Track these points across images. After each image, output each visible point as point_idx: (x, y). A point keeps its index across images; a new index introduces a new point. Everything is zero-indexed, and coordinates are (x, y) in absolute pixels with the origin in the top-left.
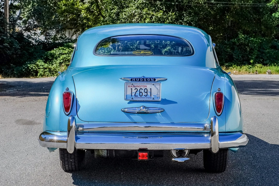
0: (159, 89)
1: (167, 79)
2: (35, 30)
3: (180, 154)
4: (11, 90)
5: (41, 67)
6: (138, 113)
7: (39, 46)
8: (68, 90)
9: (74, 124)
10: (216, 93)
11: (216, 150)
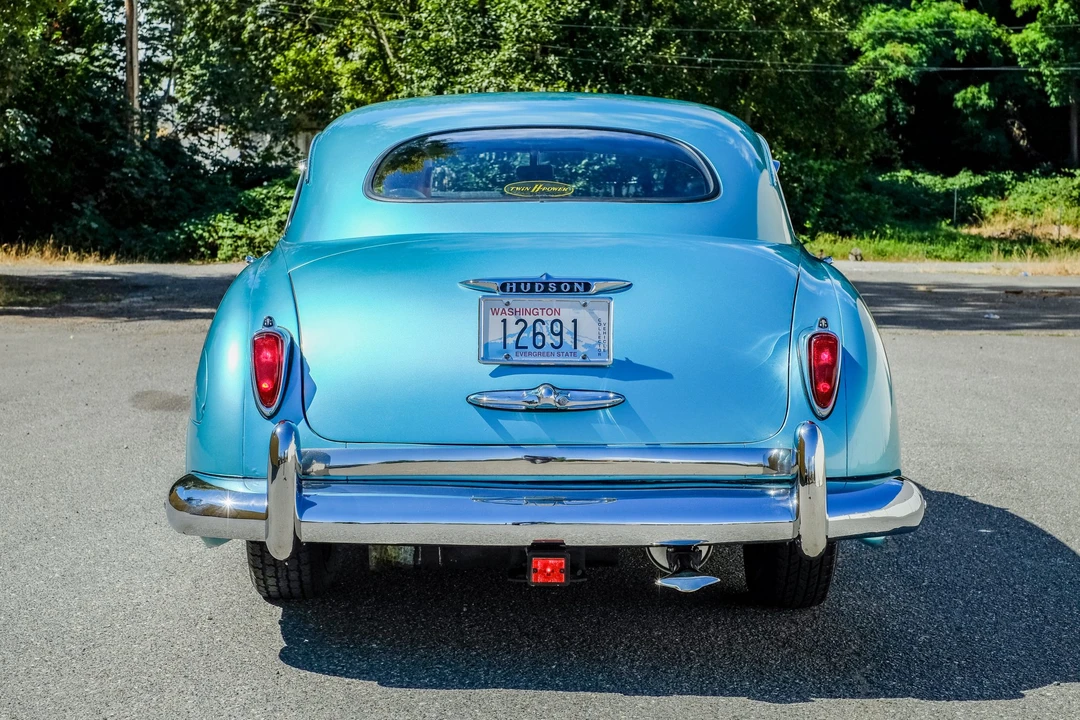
0: (604, 320)
1: (631, 285)
2: (212, 133)
3: (681, 558)
4: (135, 299)
5: (227, 234)
6: (528, 410)
7: (221, 176)
8: (269, 326)
9: (291, 451)
10: (813, 336)
11: (816, 545)
